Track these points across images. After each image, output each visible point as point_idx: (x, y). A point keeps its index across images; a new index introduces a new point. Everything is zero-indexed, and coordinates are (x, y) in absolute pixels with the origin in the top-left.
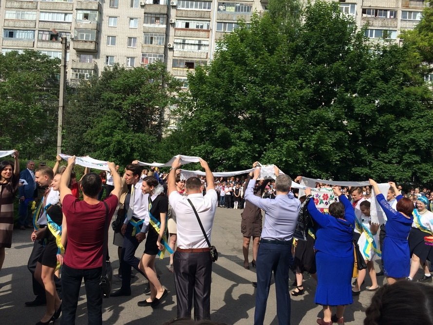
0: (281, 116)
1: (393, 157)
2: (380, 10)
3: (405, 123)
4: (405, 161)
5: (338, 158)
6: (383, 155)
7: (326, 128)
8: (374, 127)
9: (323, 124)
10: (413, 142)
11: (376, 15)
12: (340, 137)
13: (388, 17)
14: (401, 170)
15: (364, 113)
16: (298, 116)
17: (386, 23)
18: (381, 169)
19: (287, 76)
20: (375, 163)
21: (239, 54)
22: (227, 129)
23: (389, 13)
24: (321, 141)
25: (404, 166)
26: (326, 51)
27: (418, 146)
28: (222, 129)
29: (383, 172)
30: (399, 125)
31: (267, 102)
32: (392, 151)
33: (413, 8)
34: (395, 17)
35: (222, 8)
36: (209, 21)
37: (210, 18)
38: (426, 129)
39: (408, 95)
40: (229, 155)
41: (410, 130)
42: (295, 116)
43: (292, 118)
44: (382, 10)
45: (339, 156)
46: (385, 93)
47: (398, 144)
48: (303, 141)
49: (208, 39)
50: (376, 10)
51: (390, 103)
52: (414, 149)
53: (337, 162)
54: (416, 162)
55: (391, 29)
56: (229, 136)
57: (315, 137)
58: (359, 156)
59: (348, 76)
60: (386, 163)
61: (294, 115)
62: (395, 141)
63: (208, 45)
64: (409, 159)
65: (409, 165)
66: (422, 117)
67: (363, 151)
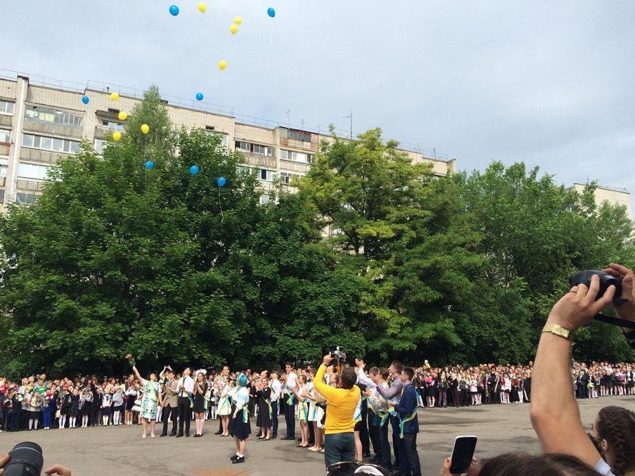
0: (158, 280)
1: (300, 330)
2: (255, 145)
3: (311, 288)
4: (314, 334)
5: (236, 336)
6: (290, 328)
7: (222, 296)
8: (277, 293)
9: (219, 291)
10: (321, 309)
11: (252, 150)
12: (238, 308)
13: (266, 154)
14: (310, 344)
15: (265, 276)
16: (183, 280)
17: (264, 162)
18: (288, 346)
19: (164, 226)
20: (281, 339)
21: (91, 191)
22: (72, 303)
23: (266, 149)
24: (214, 314)
25: (313, 341)
26: (211, 195)
27: (326, 315)
28: (63, 303)
29: (290, 350)
30: (304, 290)
31: (137, 260)
32: (299, 322)
33: (292, 147)
34: (273, 155)
35: (32, 113)
36: (10, 130)
37: (11, 125)
38: (332, 294)
39: (310, 253)
40: (77, 342)
41: (317, 295)
42: (178, 281)
43: (174, 284)
44: (258, 145)
45: (237, 332)
46: (286, 250)
47: (304, 314)
48: (190, 315)
49: (7, 157)
50: (252, 145)
51: (292, 263)
52: (323, 319)
53: (236, 342)
54: (326, 335)
55: (270, 169)
56: (75, 313)
57: (206, 308)
58: (260, 330)
59: (241, 228)
60: (293, 338)
61: (176, 278)
62: (300, 310)
63: (7, 166)
64: (318, 331)
65: (318, 338)
66: (326, 279)
67: (265, 323)
